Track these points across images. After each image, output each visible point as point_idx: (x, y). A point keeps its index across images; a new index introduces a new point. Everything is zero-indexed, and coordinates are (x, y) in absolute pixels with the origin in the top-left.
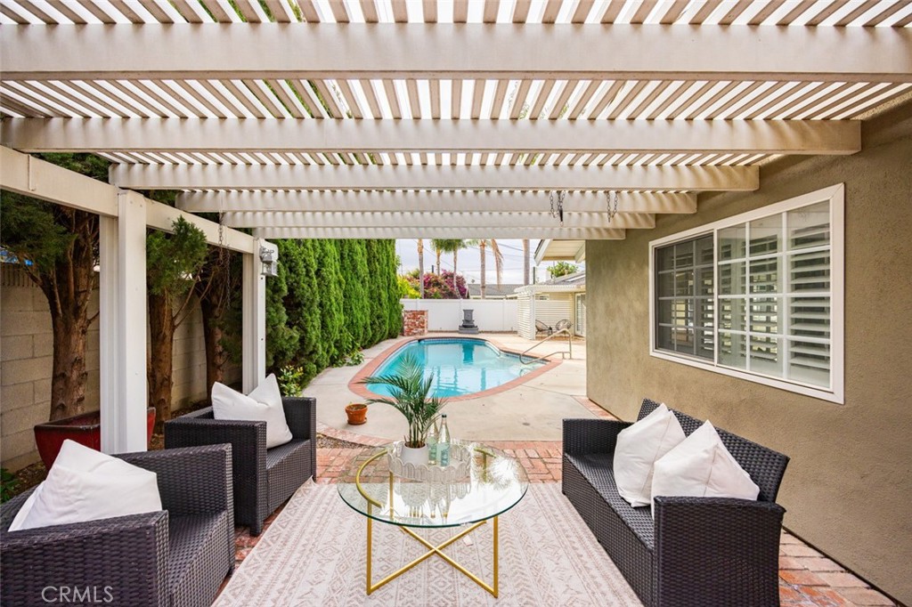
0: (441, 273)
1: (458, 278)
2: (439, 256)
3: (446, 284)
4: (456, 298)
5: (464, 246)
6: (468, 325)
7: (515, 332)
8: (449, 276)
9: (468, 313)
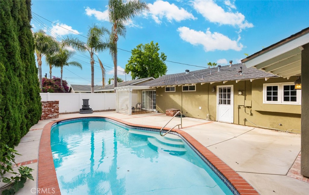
0: (52, 78)
1: (63, 81)
2: (51, 68)
3: (56, 84)
4: (62, 92)
5: (67, 64)
6: (86, 108)
7: (114, 110)
8: (58, 80)
9: (86, 101)
